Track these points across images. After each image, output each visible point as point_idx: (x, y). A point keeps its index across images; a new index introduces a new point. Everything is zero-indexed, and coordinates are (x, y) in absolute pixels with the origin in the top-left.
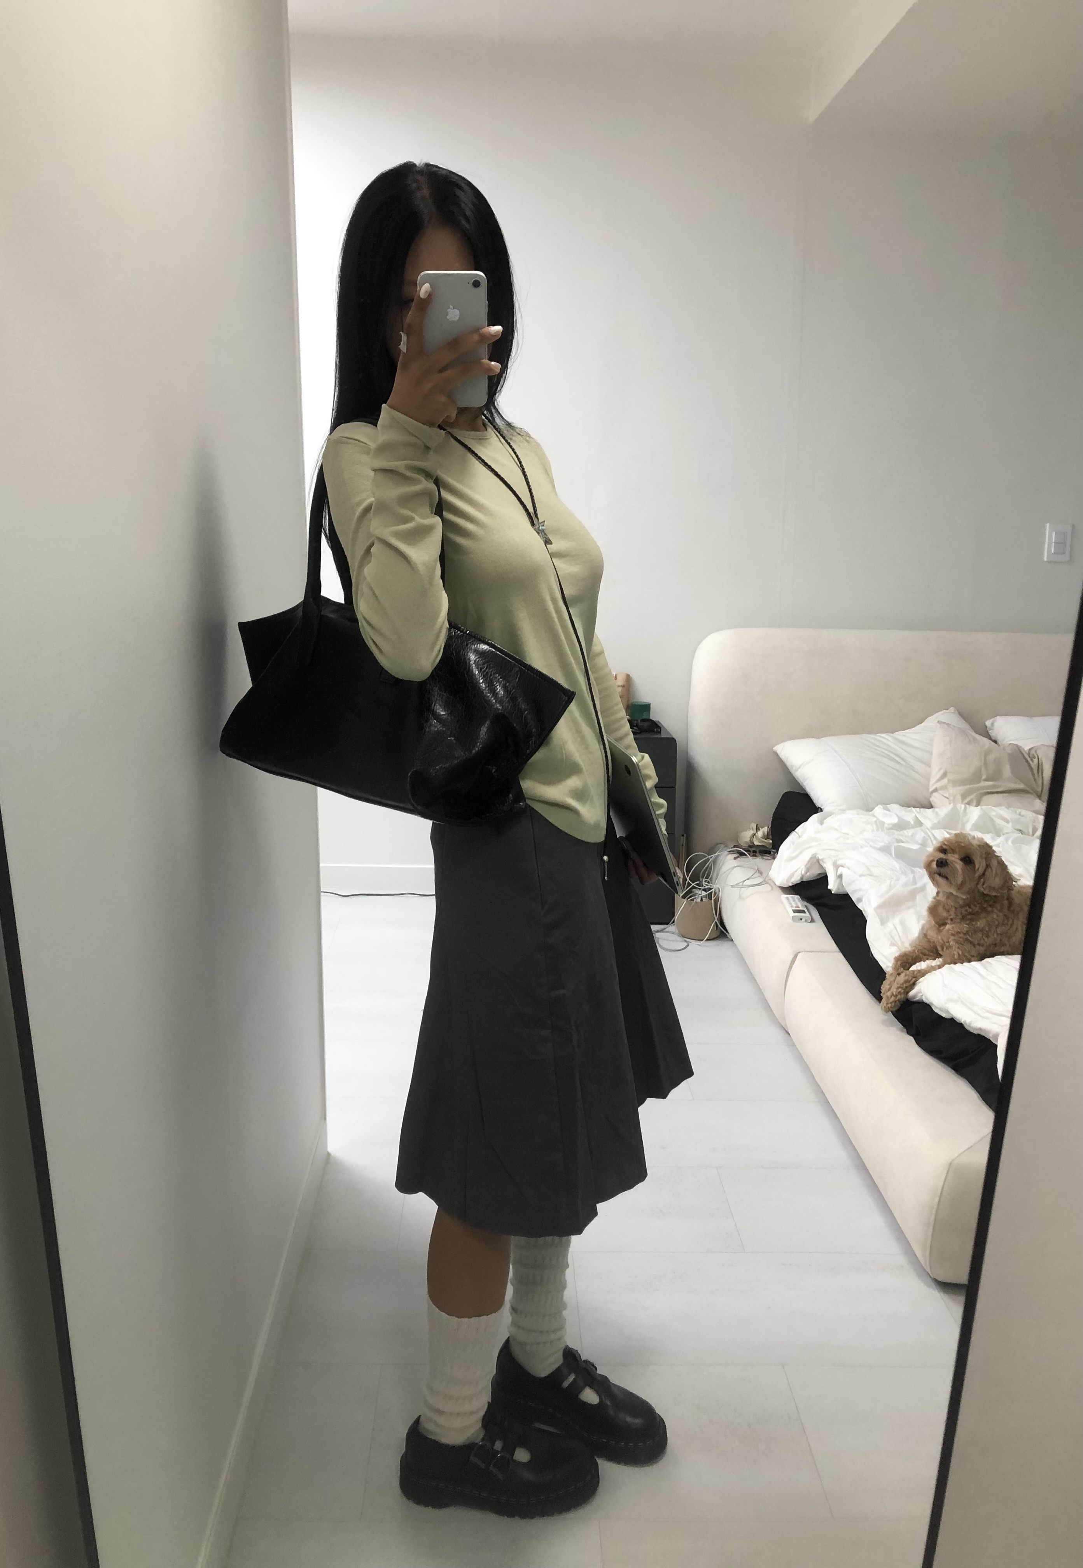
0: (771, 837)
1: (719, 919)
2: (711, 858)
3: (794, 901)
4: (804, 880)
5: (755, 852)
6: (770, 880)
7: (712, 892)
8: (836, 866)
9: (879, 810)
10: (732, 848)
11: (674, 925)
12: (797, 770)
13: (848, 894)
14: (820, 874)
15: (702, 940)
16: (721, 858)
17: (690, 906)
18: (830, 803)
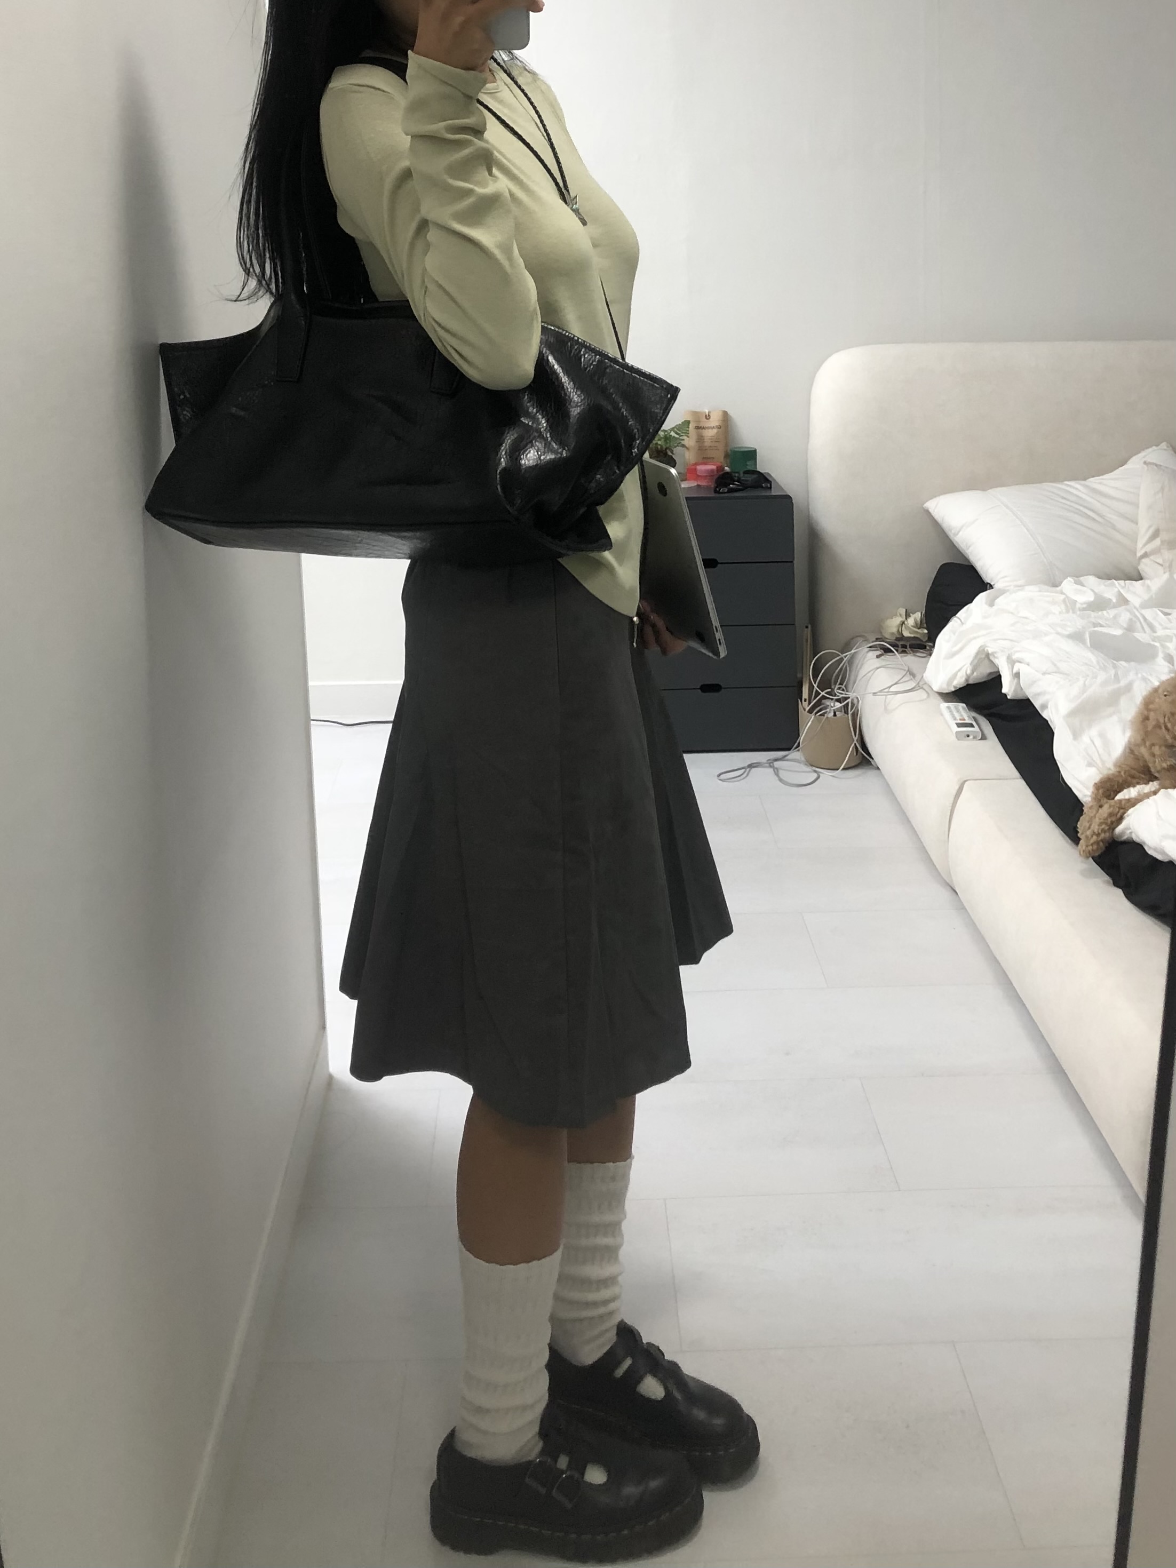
0: (925, 626)
1: (859, 739)
2: (845, 657)
3: (958, 711)
4: (971, 682)
5: (904, 646)
6: (926, 683)
7: (847, 704)
8: (1012, 662)
9: (1068, 585)
10: (873, 642)
11: (798, 750)
12: (956, 534)
13: (1028, 700)
14: (991, 674)
15: (838, 769)
16: (860, 656)
17: (820, 723)
18: (1003, 578)
